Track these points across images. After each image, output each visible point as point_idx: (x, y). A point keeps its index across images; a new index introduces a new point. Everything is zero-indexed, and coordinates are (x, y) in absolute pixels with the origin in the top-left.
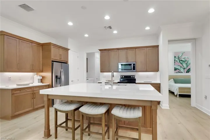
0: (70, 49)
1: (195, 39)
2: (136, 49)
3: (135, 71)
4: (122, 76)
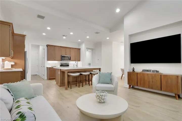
4: (62, 63)
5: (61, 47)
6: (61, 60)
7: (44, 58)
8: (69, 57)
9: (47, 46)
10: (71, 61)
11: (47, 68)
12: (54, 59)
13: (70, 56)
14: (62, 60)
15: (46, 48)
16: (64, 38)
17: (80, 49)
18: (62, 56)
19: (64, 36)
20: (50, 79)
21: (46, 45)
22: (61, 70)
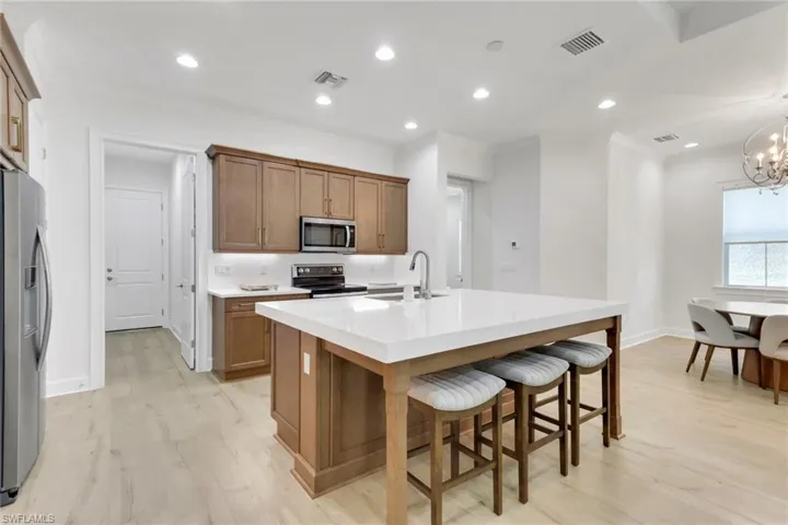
0: (40, 97)
1: (471, 181)
2: (356, 178)
3: (354, 249)
4: (304, 268)
5: (298, 164)
6: (300, 250)
7: (194, 235)
8: (343, 227)
9: (214, 152)
10: (358, 252)
11: (214, 299)
12: (255, 240)
13: (352, 223)
14: (305, 248)
15: (204, 169)
16: (323, 100)
17: (405, 182)
18: (305, 220)
19: (325, 77)
20: (230, 374)
21: (208, 153)
22: (328, 348)
